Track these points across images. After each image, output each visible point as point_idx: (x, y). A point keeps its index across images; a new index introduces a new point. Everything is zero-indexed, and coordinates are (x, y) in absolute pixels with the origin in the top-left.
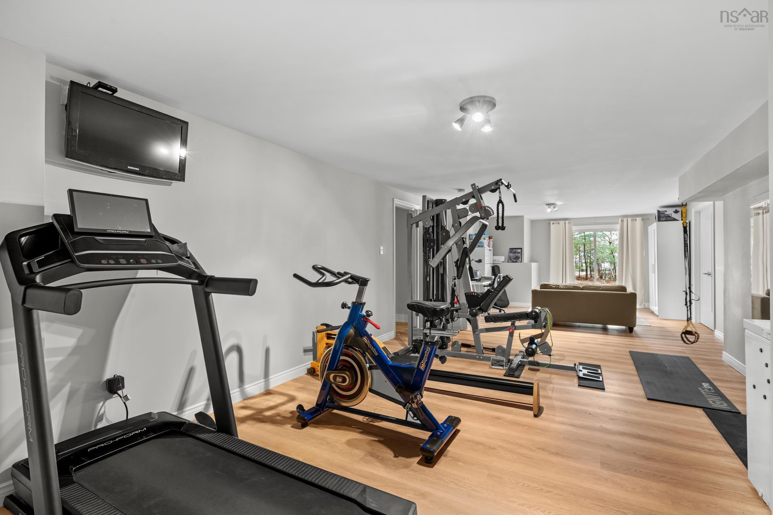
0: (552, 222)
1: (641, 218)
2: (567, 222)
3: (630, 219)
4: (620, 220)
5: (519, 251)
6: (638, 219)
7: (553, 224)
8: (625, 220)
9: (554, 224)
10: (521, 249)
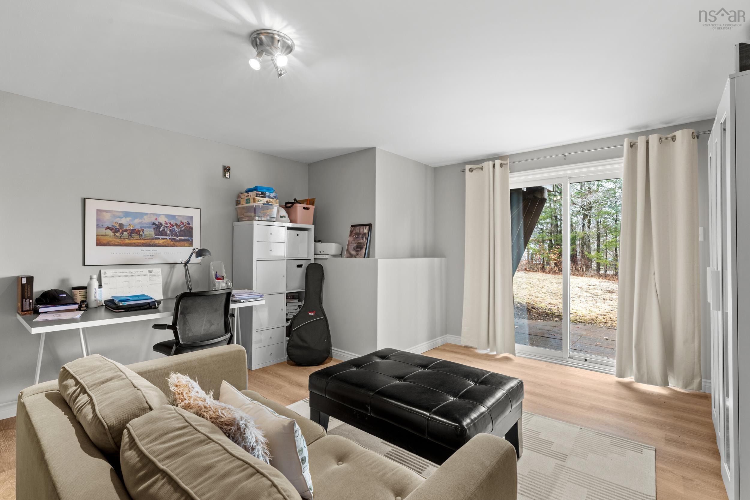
0: (468, 167)
1: (691, 131)
2: (498, 162)
3: (654, 139)
4: (626, 142)
5: (365, 230)
6: (679, 134)
7: (471, 170)
8: (641, 142)
9: (474, 171)
10: (370, 225)
